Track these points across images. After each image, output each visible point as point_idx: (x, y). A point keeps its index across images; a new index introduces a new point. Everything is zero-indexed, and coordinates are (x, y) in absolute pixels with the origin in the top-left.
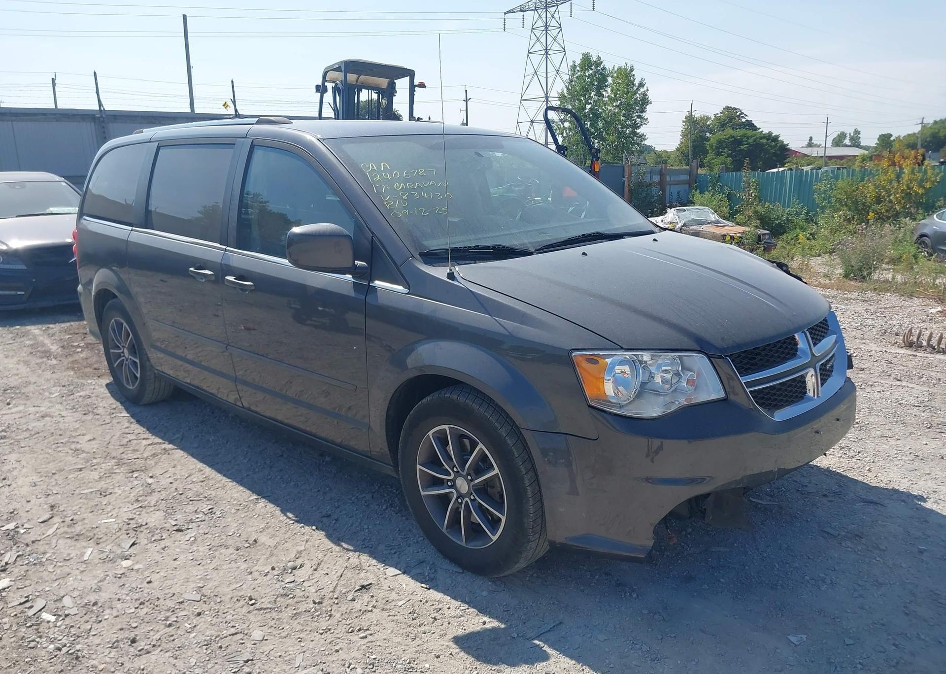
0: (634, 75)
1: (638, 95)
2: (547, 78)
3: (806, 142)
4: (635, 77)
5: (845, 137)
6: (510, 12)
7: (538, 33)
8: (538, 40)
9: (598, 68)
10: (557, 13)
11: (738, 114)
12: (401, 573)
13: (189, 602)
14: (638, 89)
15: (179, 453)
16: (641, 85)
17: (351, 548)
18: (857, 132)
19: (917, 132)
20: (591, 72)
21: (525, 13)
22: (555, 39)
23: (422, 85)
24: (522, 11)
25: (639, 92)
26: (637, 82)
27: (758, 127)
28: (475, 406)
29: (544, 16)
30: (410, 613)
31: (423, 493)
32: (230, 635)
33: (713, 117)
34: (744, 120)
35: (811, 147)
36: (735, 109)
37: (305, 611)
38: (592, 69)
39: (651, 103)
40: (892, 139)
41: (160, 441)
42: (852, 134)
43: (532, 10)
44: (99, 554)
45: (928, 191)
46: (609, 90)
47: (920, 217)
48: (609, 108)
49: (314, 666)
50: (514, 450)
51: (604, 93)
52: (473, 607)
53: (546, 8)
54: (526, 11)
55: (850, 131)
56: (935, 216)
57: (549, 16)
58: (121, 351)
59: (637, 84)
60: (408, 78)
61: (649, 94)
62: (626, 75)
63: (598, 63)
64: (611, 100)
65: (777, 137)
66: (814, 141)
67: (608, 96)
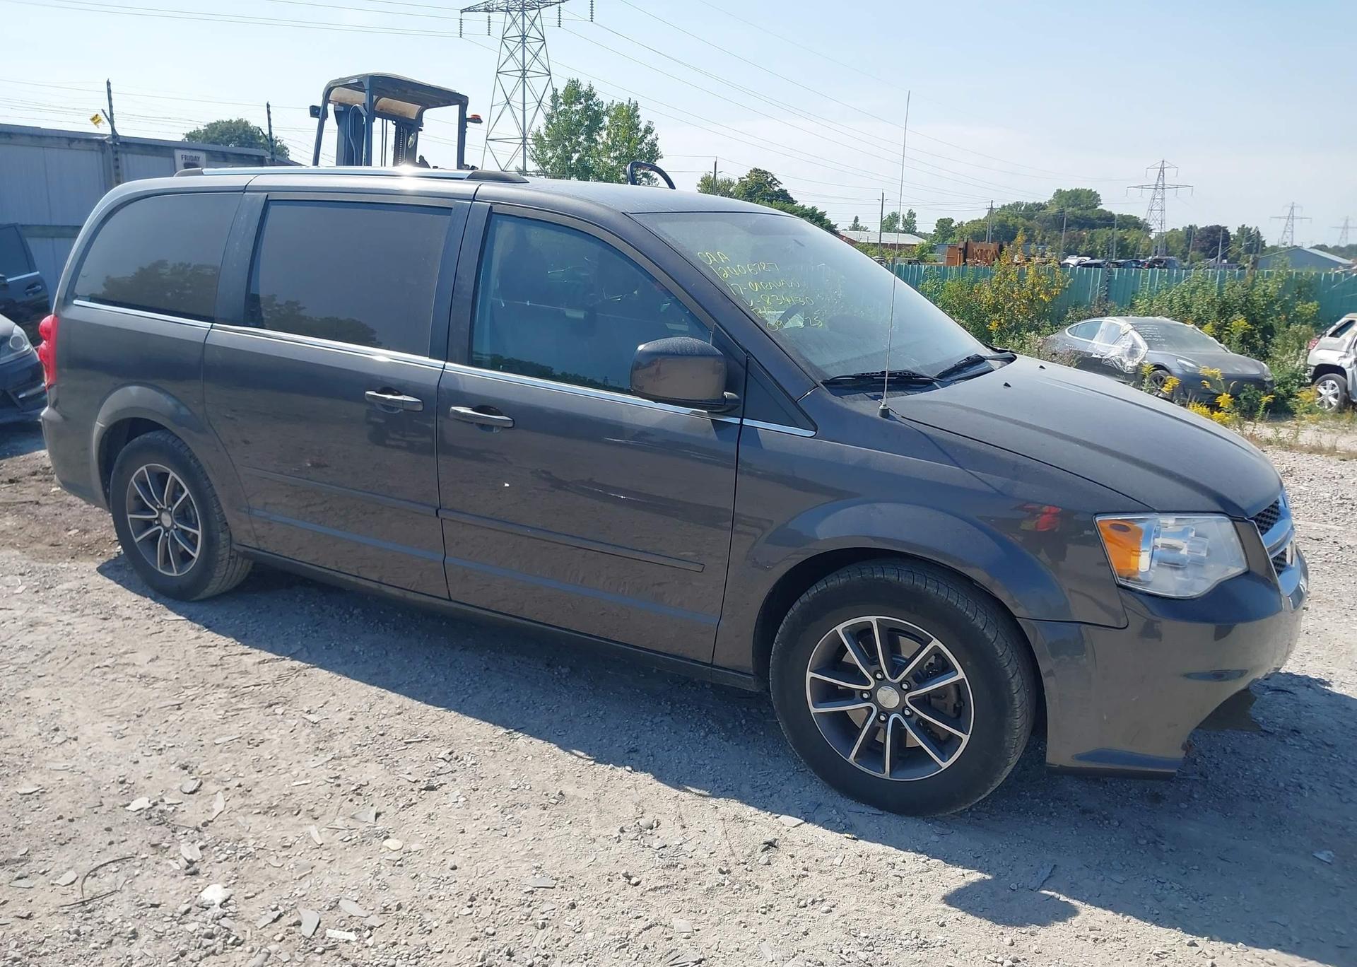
0: (638, 117)
1: (643, 144)
2: (524, 111)
3: (851, 224)
4: (641, 119)
5: (897, 221)
6: (469, 10)
7: (512, 45)
8: (512, 54)
9: (590, 102)
10: (538, 19)
11: (769, 180)
12: (802, 821)
13: (540, 890)
14: (644, 137)
15: (322, 675)
16: (648, 130)
17: (706, 793)
18: (912, 214)
19: (982, 218)
20: (580, 107)
21: (491, 14)
22: (535, 56)
23: (477, 119)
24: (487, 10)
25: (646, 141)
26: (642, 127)
27: (794, 199)
28: (932, 590)
29: (520, 21)
30: (861, 873)
31: (813, 710)
32: (645, 930)
33: (737, 182)
34: (776, 189)
35: (857, 230)
36: (766, 173)
37: (718, 885)
38: (581, 103)
39: (661, 157)
40: (953, 225)
41: (271, 656)
42: (906, 217)
43: (502, 11)
44: (333, 835)
45: (1054, 298)
46: (604, 133)
47: (1046, 330)
48: (604, 160)
49: (793, 957)
50: (996, 646)
51: (598, 138)
52: (934, 857)
53: (523, 10)
54: (493, 11)
55: (904, 212)
56: (1066, 330)
57: (527, 22)
58: (156, 516)
59: (643, 130)
60: (457, 107)
61: (658, 143)
62: (628, 116)
63: (590, 95)
64: (609, 149)
65: (823, 214)
66: (860, 223)
67: (603, 143)
